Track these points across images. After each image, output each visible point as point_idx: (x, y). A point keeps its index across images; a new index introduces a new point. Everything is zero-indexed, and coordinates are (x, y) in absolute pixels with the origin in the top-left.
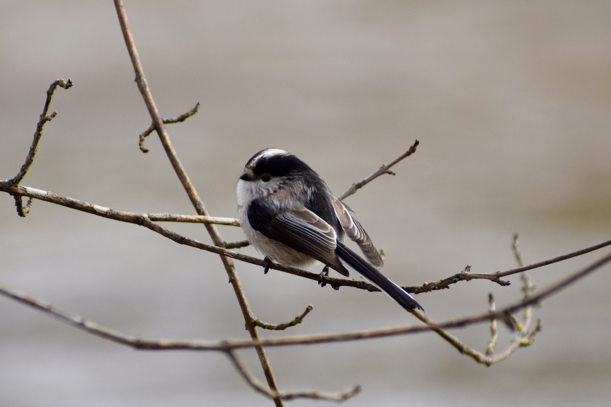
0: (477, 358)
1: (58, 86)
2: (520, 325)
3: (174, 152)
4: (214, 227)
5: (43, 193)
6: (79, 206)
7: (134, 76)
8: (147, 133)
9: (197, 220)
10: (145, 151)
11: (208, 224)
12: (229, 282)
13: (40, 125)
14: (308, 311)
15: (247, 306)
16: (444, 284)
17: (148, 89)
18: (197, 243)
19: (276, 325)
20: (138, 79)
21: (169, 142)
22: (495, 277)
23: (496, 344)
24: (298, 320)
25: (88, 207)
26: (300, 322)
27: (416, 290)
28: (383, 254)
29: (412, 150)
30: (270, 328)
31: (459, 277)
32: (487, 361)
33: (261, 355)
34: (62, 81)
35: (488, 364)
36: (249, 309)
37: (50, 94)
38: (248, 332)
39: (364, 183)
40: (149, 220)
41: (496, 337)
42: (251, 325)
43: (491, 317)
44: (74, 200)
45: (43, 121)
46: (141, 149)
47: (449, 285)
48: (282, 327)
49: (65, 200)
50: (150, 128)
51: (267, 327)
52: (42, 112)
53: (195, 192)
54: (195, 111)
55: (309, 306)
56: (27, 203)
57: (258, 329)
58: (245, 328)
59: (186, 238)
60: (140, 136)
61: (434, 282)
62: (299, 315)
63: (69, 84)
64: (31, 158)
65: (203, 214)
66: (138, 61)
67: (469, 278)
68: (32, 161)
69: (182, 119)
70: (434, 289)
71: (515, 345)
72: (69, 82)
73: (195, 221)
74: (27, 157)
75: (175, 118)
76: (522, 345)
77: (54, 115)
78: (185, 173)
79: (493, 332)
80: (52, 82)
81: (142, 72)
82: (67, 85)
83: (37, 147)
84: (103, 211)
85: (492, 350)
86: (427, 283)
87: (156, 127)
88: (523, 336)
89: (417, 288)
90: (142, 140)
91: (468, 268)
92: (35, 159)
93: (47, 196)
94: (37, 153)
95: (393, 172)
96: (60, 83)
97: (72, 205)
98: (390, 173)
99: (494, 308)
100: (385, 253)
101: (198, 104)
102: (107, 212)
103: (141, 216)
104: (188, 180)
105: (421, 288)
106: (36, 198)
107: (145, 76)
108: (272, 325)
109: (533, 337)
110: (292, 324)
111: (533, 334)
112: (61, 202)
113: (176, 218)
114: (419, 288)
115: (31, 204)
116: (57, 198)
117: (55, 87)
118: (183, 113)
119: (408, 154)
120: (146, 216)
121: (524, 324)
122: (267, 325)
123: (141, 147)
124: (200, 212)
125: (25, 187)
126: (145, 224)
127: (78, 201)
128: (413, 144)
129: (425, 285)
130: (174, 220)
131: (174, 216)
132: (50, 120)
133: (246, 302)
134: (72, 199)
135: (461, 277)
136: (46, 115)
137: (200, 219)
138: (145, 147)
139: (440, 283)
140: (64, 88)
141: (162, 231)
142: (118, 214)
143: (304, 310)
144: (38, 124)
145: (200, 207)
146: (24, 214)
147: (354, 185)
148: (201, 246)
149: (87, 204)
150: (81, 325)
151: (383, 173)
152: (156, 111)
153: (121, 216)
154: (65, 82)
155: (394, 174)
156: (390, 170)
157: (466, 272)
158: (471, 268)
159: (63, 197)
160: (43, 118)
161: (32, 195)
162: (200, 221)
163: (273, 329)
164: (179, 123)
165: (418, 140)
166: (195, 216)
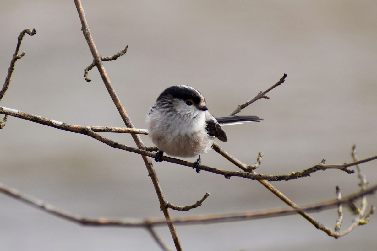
0: (328, 232)
1: (26, 34)
2: (359, 210)
3: (109, 82)
4: (138, 136)
5: (15, 111)
6: (41, 121)
7: (81, 26)
8: (90, 68)
9: (127, 131)
10: (89, 81)
11: (134, 134)
12: (149, 176)
13: (13, 62)
14: (206, 197)
15: (162, 193)
16: (306, 173)
17: (91, 36)
18: (126, 147)
19: (182, 207)
20: (84, 29)
21: (106, 75)
22: (343, 167)
23: (342, 223)
24: (199, 204)
25: (48, 121)
26: (200, 205)
27: (286, 178)
28: (261, 156)
29: (282, 81)
30: (178, 209)
31: (318, 168)
32: (336, 235)
33: (172, 229)
34: (29, 30)
35: (336, 237)
36: (163, 195)
37: (20, 39)
38: (162, 212)
39: (247, 104)
40: (92, 131)
41: (341, 217)
42: (165, 207)
43: (338, 203)
44: (38, 117)
45: (15, 59)
46: (86, 79)
47: (310, 174)
48: (187, 209)
49: (31, 116)
50: (92, 64)
51: (176, 208)
52: (14, 53)
53: (125, 111)
54: (124, 52)
55: (207, 194)
56: (3, 119)
57: (169, 210)
58: (160, 209)
59: (119, 144)
60: (85, 70)
61: (299, 172)
62: (199, 200)
63: (34, 32)
64: (6, 86)
65: (130, 127)
66: (84, 15)
67: (324, 168)
68: (7, 88)
69: (115, 58)
70: (299, 177)
71: (355, 224)
72: (34, 30)
73: (125, 132)
74: (4, 85)
75: (110, 57)
76: (360, 224)
77: (23, 55)
78: (117, 97)
79: (340, 214)
80: (22, 31)
81: (86, 24)
82: (32, 33)
83: (11, 78)
84: (59, 125)
85: (339, 227)
86: (294, 173)
87: (96, 63)
88: (361, 218)
89: (287, 176)
90: (86, 73)
91: (323, 161)
92: (9, 86)
93: (18, 113)
94: (11, 82)
95: (268, 97)
96: (28, 31)
97: (36, 120)
98: (266, 97)
99: (340, 197)
100: (262, 156)
101: (127, 47)
102: (61, 125)
103: (86, 128)
104: (120, 102)
105: (290, 176)
106: (10, 115)
107: (89, 27)
108: (180, 207)
109: (368, 219)
110: (194, 207)
111: (368, 216)
112: (28, 117)
113: (111, 130)
114: (288, 176)
115: (6, 119)
116: (25, 115)
117: (24, 35)
118: (116, 53)
119: (279, 84)
120: (89, 128)
121: (361, 209)
122: (176, 207)
123: (86, 78)
124: (128, 125)
125: (2, 107)
126: (89, 134)
127: (40, 117)
128: (282, 76)
129: (292, 174)
130: (110, 131)
131: (110, 128)
132: (20, 58)
133: (161, 190)
134: (36, 116)
135: (318, 167)
136: (17, 55)
137: (129, 130)
138: (89, 77)
139: (304, 173)
140: (30, 35)
141: (101, 139)
142: (69, 127)
143: (203, 196)
144: (12, 61)
145: (128, 121)
146: (1, 126)
147: (240, 106)
148: (130, 149)
149: (47, 119)
150: (42, 208)
151: (260, 98)
152: (97, 52)
153: (71, 128)
154: (31, 31)
155: (269, 98)
156: (266, 95)
157: (323, 164)
158: (326, 162)
159: (30, 114)
160: (15, 57)
161: (7, 113)
162: (129, 132)
163: (181, 210)
164: (113, 61)
165: (286, 74)
166: (125, 128)
